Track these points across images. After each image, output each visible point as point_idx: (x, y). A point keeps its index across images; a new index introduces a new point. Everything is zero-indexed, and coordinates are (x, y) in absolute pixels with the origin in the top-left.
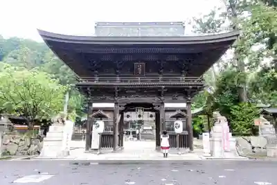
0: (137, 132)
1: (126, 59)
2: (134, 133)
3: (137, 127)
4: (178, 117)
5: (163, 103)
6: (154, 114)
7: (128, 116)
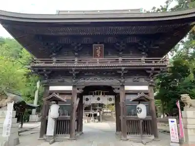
0: (98, 114)
1: (85, 41)
2: (95, 115)
3: (98, 110)
4: (140, 101)
5: (123, 86)
6: (113, 97)
7: (87, 100)
